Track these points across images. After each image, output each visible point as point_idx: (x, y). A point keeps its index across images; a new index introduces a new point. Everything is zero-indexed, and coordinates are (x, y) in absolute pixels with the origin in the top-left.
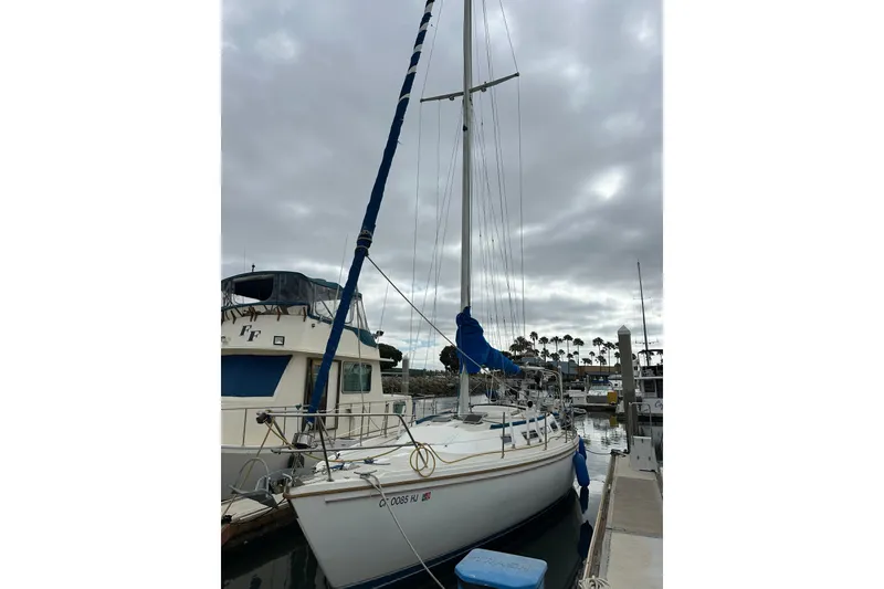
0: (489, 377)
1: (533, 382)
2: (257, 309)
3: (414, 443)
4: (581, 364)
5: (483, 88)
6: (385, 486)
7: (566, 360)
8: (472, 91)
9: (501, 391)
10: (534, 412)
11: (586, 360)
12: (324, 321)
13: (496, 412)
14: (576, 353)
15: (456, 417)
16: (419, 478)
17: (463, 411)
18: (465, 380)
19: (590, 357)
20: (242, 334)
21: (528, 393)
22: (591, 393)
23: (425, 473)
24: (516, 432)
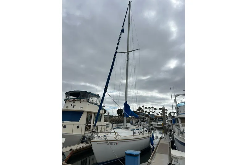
0: (131, 118)
1: (142, 120)
2: (75, 100)
3: (115, 132)
4: (156, 115)
5: (131, 51)
6: (109, 141)
7: (152, 114)
8: (129, 52)
9: (134, 122)
10: (141, 127)
11: (157, 114)
12: (91, 103)
13: (132, 127)
14: (155, 112)
15: (123, 128)
16: (115, 139)
17: (125, 126)
18: (125, 119)
19: (158, 113)
20: (71, 106)
21: (141, 123)
22: (158, 123)
23: (117, 139)
24: (137, 132)
